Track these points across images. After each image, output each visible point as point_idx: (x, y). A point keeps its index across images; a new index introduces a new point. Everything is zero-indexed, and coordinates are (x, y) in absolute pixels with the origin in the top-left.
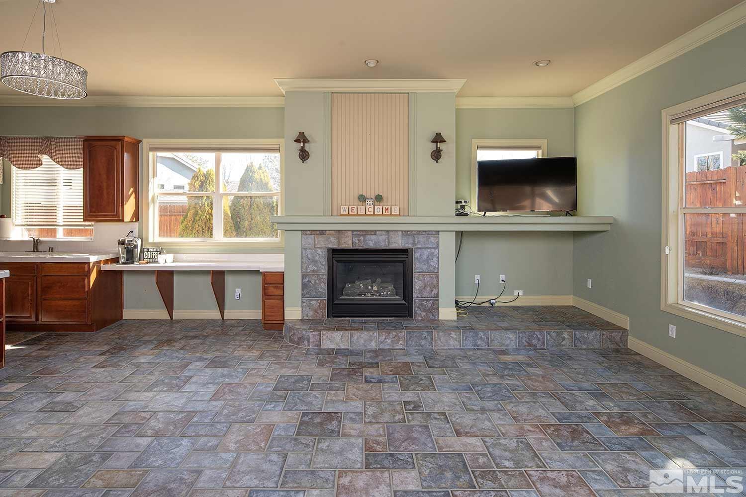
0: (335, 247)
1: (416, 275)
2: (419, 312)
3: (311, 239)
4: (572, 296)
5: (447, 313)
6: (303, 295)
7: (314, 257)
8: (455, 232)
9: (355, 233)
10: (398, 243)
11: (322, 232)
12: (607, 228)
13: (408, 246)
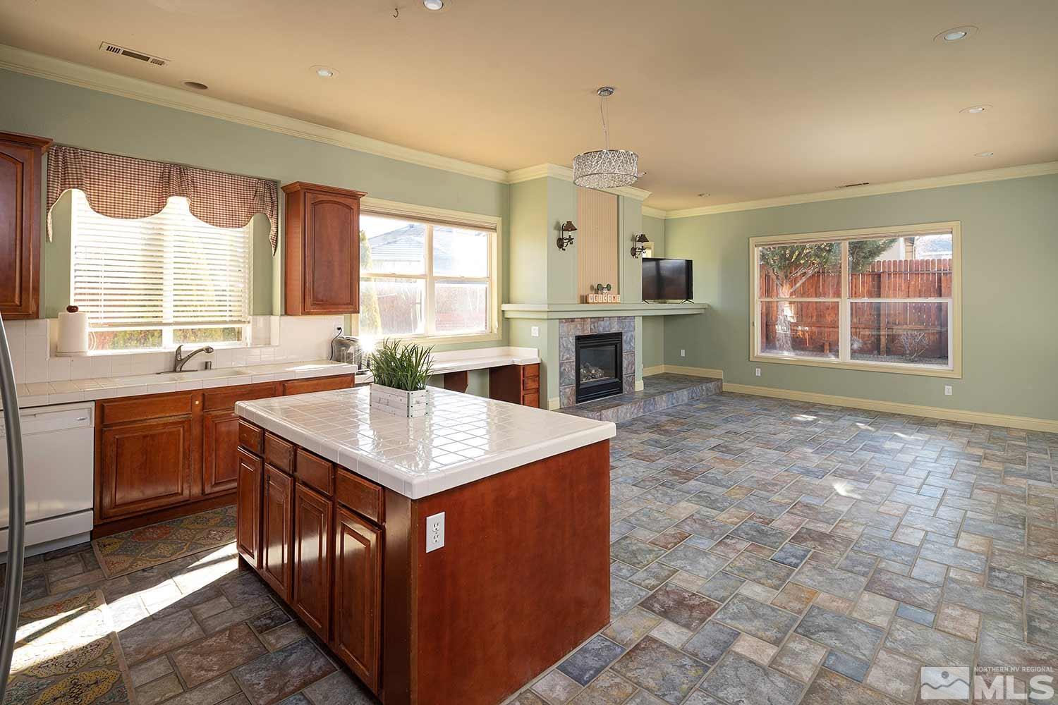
0: (581, 334)
1: (624, 355)
2: (626, 387)
3: (565, 326)
4: (663, 365)
5: (639, 386)
6: (560, 384)
7: (567, 345)
8: (641, 318)
9: (592, 320)
10: (615, 329)
11: (572, 320)
12: (702, 311)
13: (621, 330)
